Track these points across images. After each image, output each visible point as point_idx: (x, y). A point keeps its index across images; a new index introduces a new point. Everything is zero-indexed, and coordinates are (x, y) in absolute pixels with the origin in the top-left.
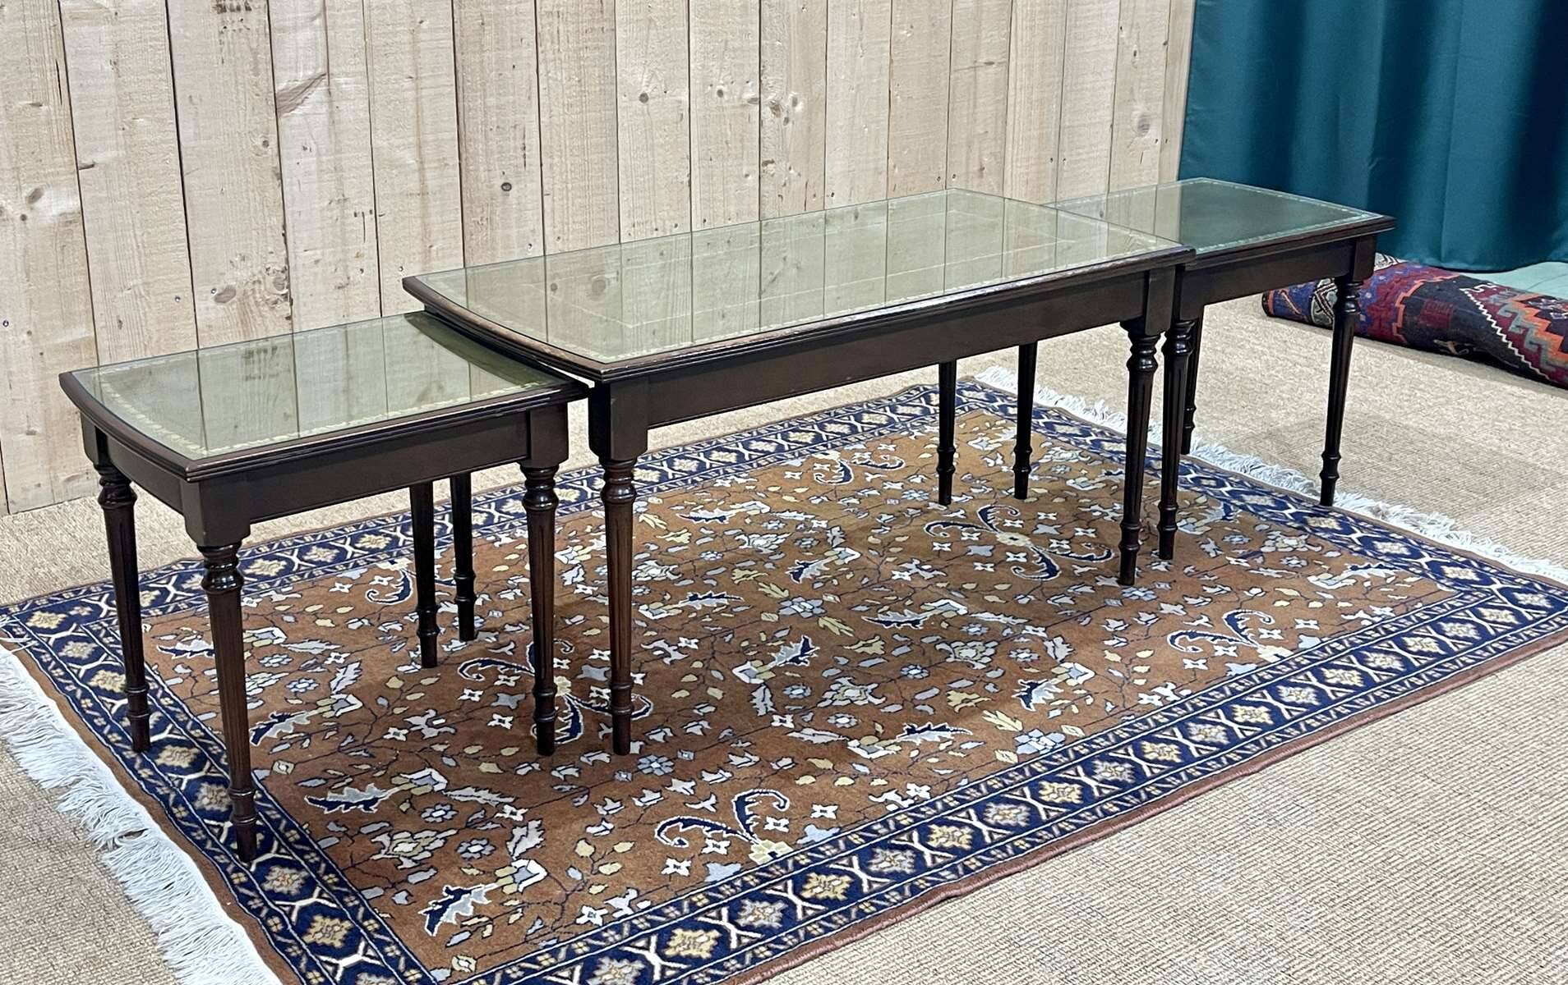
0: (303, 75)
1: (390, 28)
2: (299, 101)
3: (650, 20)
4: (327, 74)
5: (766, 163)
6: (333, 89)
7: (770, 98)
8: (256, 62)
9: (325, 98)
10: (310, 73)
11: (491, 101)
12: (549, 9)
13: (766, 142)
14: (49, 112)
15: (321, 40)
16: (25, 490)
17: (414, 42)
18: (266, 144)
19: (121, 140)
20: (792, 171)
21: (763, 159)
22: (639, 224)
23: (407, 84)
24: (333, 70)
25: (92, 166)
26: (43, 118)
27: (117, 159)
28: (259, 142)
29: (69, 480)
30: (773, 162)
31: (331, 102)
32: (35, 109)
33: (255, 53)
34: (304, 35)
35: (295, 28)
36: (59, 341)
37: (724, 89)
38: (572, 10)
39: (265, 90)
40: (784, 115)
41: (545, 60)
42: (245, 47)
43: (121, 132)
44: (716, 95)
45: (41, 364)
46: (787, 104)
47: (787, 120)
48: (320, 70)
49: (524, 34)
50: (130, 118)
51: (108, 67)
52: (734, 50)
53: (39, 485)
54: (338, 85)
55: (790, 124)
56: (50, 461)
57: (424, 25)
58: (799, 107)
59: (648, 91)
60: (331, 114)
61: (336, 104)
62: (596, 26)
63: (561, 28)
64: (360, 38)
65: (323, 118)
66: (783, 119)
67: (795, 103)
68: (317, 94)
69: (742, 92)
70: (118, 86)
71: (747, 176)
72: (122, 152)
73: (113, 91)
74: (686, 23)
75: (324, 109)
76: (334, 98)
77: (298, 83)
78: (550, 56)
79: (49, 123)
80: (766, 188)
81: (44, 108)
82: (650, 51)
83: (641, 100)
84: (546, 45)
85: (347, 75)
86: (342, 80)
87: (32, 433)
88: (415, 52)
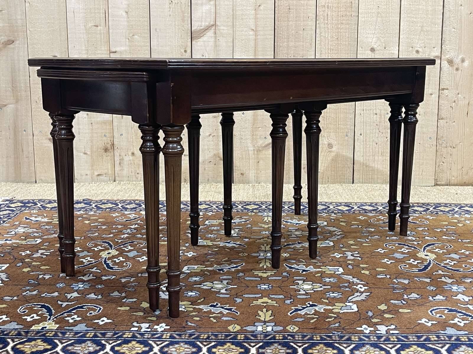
0: (204, 24)
1: (245, 7)
2: (202, 35)
3: (378, 13)
4: (215, 25)
5: (443, 89)
6: (217, 31)
7: (447, 57)
8: (184, 17)
9: (213, 35)
10: (207, 24)
11: (292, 44)
12: (323, 4)
13: (443, 79)
14: (100, 30)
15: (213, 10)
16: (81, 175)
17: (256, 14)
18: (185, 51)
19: (127, 43)
20: (460, 96)
21: (441, 87)
22: (366, 110)
23: (252, 33)
24: (218, 23)
25: (116, 52)
26: (98, 32)
27: (125, 51)
28: (183, 51)
29: (98, 175)
30: (447, 89)
31: (216, 37)
32: (95, 27)
33: (183, 12)
34: (206, 8)
35: (202, 4)
36: (98, 119)
37: (420, 50)
38: (335, 5)
39: (187, 29)
40: (456, 66)
41: (320, 27)
42: (179, 11)
43: (127, 40)
44: (414, 52)
45: (91, 127)
46: (457, 60)
47: (457, 69)
48: (212, 23)
49: (310, 15)
50: (131, 35)
51: (124, 14)
52: (427, 31)
53: (87, 175)
54: (219, 30)
55: (460, 71)
56: (92, 166)
57: (261, 8)
58: (466, 64)
59: (375, 46)
60: (216, 42)
61: (218, 38)
62: (348, 14)
63: (329, 13)
64: (231, 11)
65: (212, 44)
66: (455, 68)
67: (463, 61)
68: (210, 33)
69: (430, 52)
70: (128, 21)
71: (431, 94)
72: (127, 48)
73: (126, 23)
74: (399, 15)
75: (213, 40)
76: (217, 36)
77: (202, 28)
78: (322, 25)
79: (100, 34)
80: (443, 102)
81: (99, 28)
82: (377, 27)
83: (371, 51)
84: (320, 20)
85: (224, 26)
86: (222, 28)
87: (85, 153)
88: (256, 19)
